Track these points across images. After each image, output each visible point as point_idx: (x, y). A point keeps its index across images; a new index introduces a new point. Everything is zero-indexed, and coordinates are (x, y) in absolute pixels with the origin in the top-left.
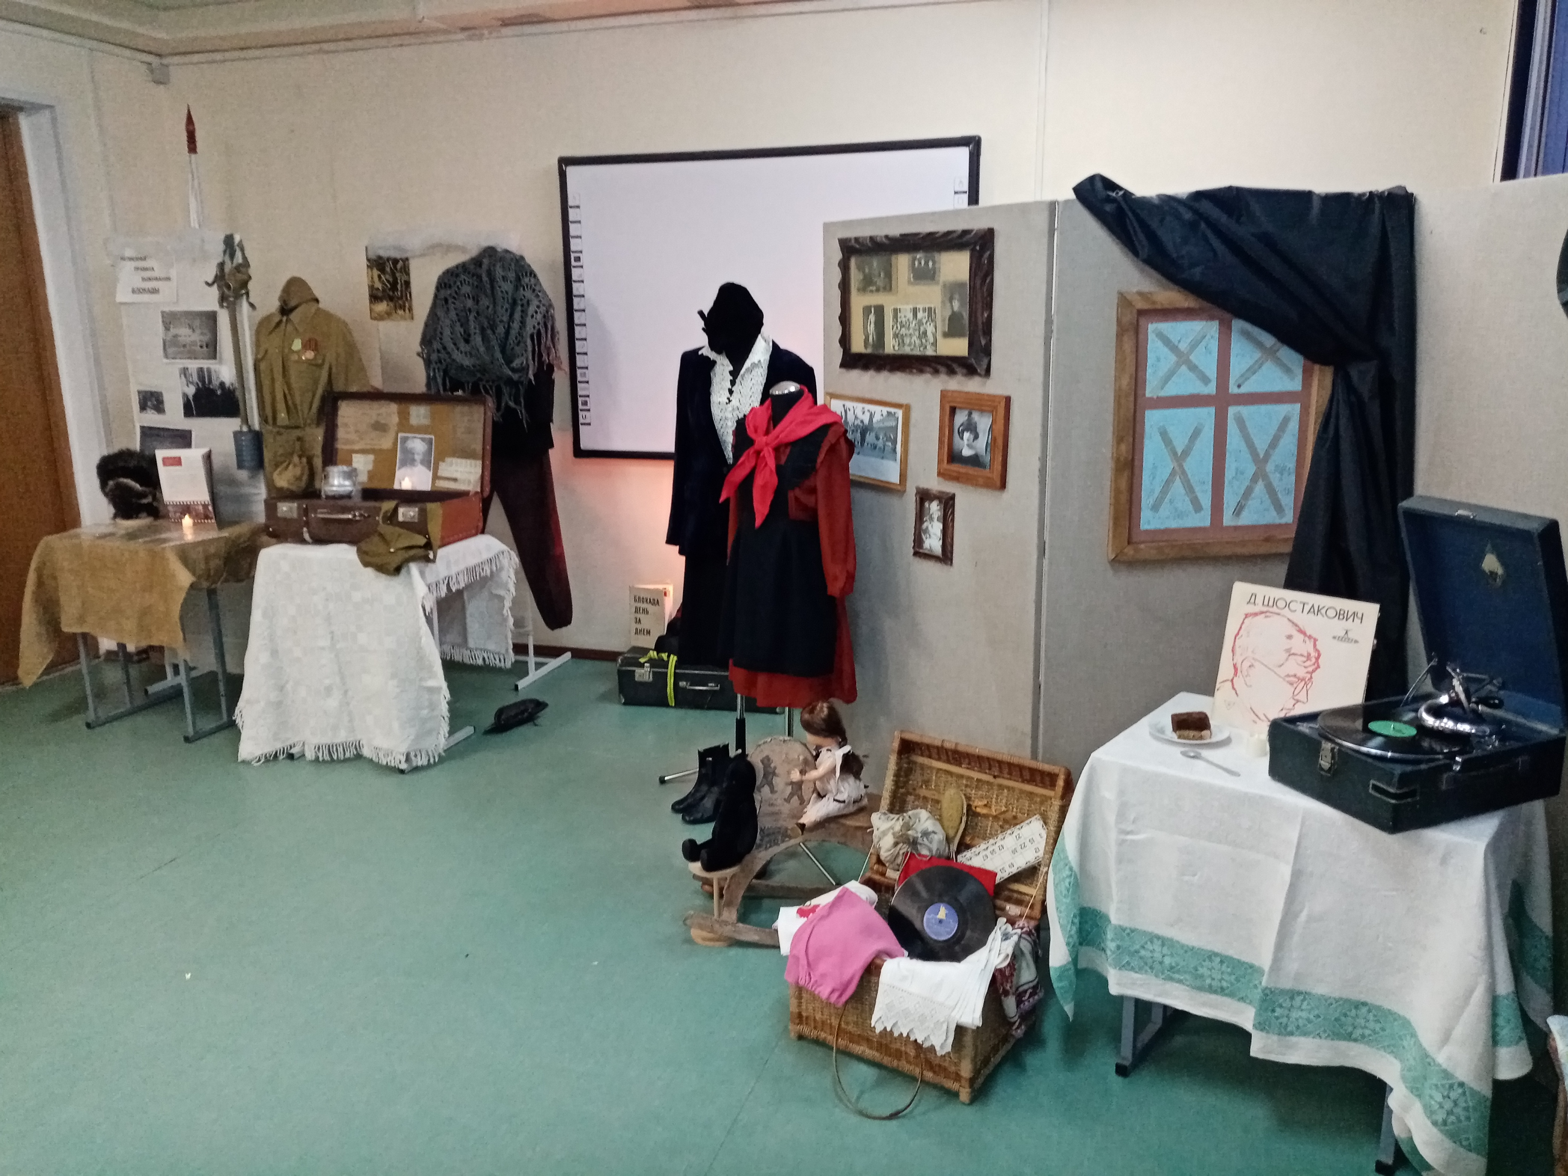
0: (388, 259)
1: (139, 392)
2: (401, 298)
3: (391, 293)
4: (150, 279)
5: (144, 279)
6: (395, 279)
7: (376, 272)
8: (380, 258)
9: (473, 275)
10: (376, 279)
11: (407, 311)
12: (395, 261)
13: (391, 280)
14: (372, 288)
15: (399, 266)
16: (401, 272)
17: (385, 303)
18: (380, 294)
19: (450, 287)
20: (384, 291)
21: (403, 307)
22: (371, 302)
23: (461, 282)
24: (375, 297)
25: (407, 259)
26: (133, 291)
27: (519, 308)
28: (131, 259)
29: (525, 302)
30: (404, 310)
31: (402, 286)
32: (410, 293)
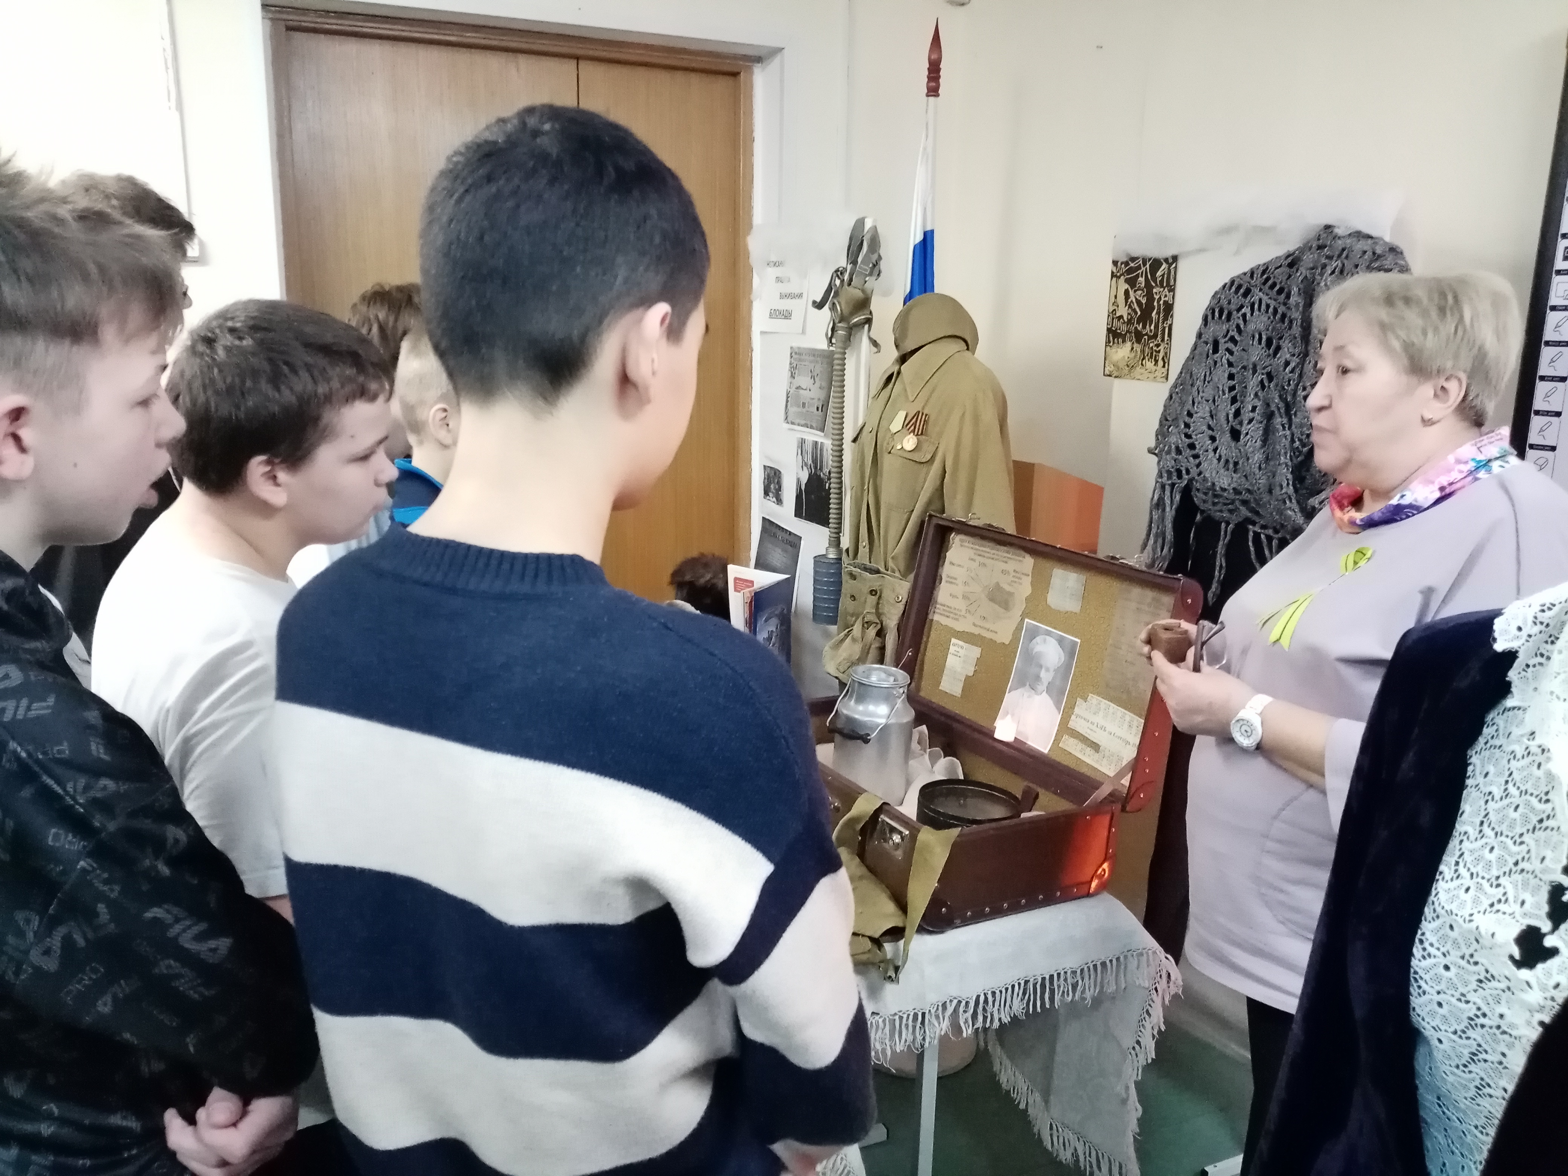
0: (1145, 260)
1: (766, 467)
2: (1155, 336)
3: (1140, 327)
4: (786, 296)
5: (780, 296)
6: (1151, 299)
7: (1122, 287)
8: (1133, 258)
10: (1121, 299)
11: (1160, 363)
12: (1156, 264)
13: (1144, 301)
14: (1112, 315)
15: (1160, 273)
16: (1162, 285)
17: (1128, 344)
18: (1123, 328)
20: (1130, 322)
21: (1153, 356)
22: (1108, 342)
23: (1252, 306)
24: (1114, 335)
25: (1175, 259)
26: (771, 314)
28: (774, 264)
30: (1156, 361)
31: (1158, 313)
32: (1170, 328)
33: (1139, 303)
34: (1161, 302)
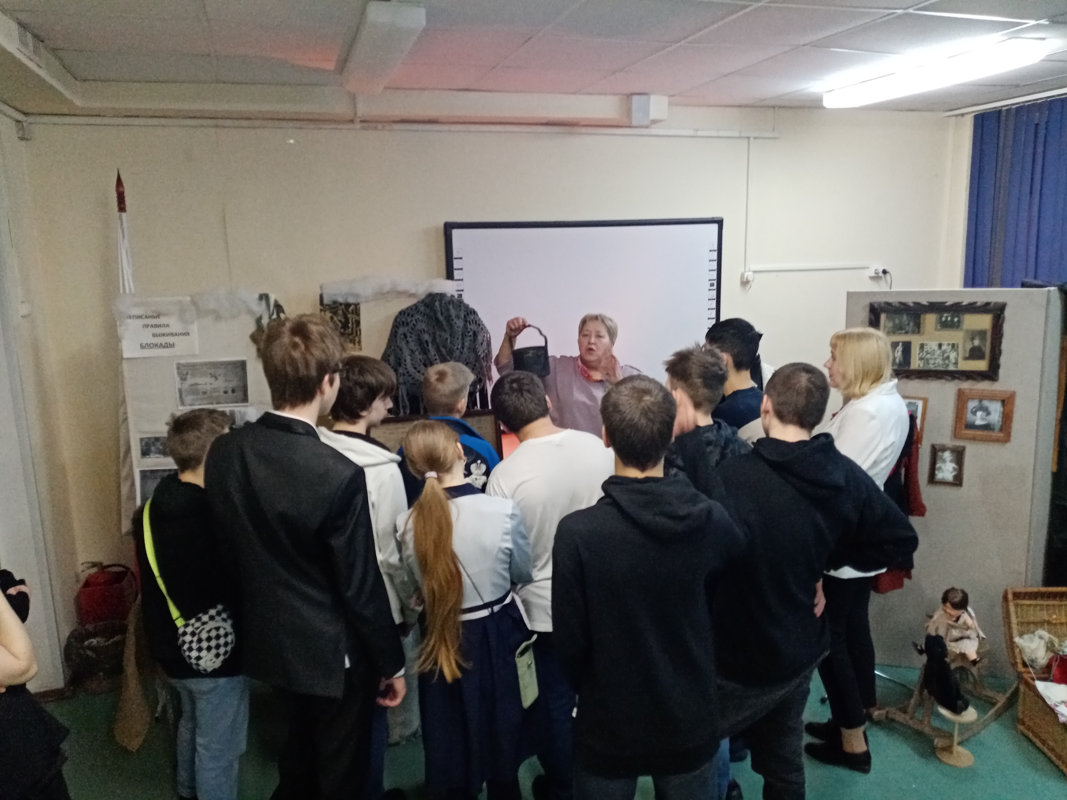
0: (341, 304)
1: (142, 440)
2: (352, 333)
3: (342, 330)
4: (164, 335)
5: (154, 335)
6: (347, 319)
7: (328, 315)
8: (335, 302)
11: (357, 344)
12: (348, 305)
13: (343, 320)
15: (351, 309)
16: (352, 313)
19: (407, 324)
21: (353, 342)
23: (416, 320)
25: (359, 304)
26: (142, 347)
28: (140, 317)
29: (471, 333)
30: (354, 344)
31: (353, 324)
32: (360, 330)
34: (353, 320)
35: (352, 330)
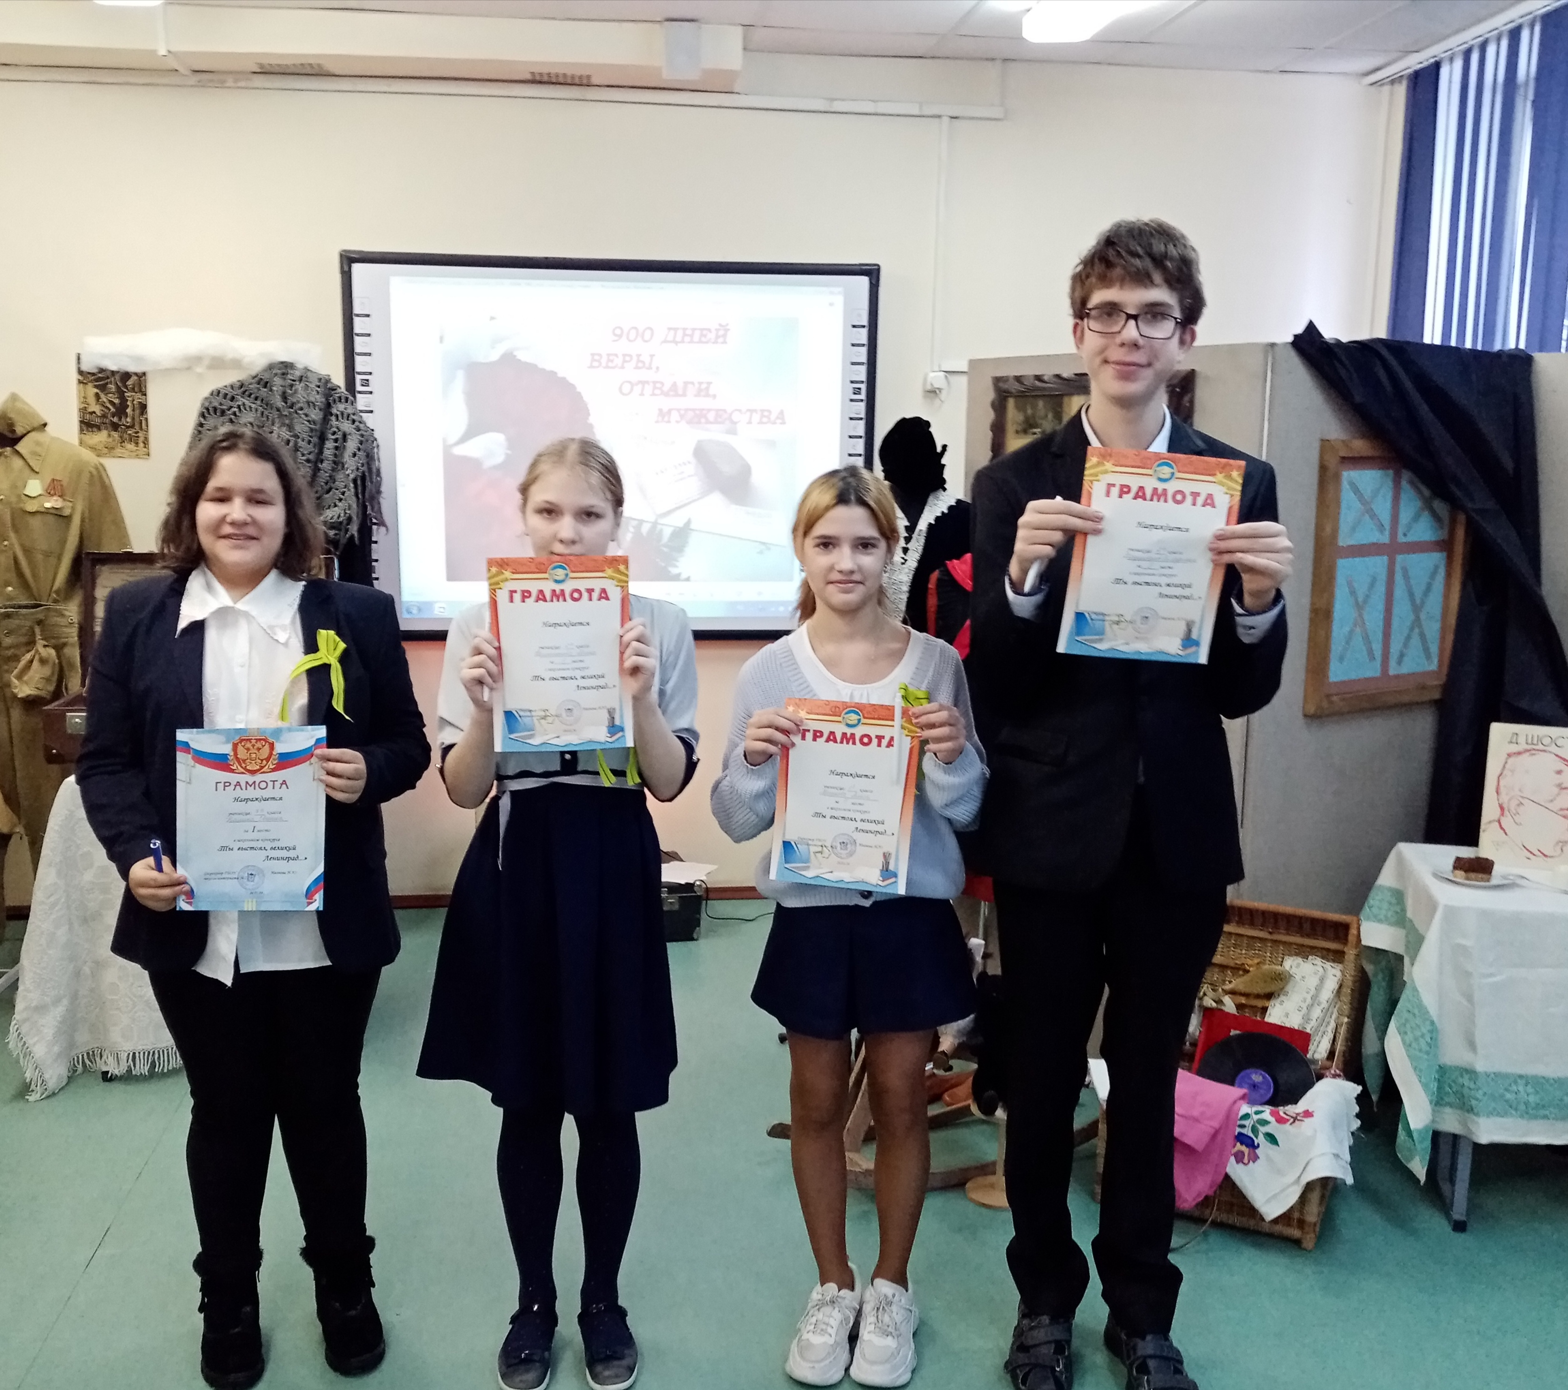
0: (113, 373)
2: (132, 426)
3: (115, 420)
6: (123, 401)
7: (92, 390)
8: (102, 370)
9: (256, 398)
10: (92, 400)
11: (141, 445)
12: (126, 376)
13: (117, 401)
14: (83, 411)
15: (129, 383)
16: (133, 390)
17: (104, 432)
18: (98, 421)
19: (223, 413)
20: (104, 416)
21: (134, 440)
22: (81, 430)
24: (87, 425)
25: (144, 374)
27: (329, 445)
30: (137, 443)
31: (134, 409)
32: (146, 419)
33: (111, 402)
34: (135, 402)
35: (133, 419)
